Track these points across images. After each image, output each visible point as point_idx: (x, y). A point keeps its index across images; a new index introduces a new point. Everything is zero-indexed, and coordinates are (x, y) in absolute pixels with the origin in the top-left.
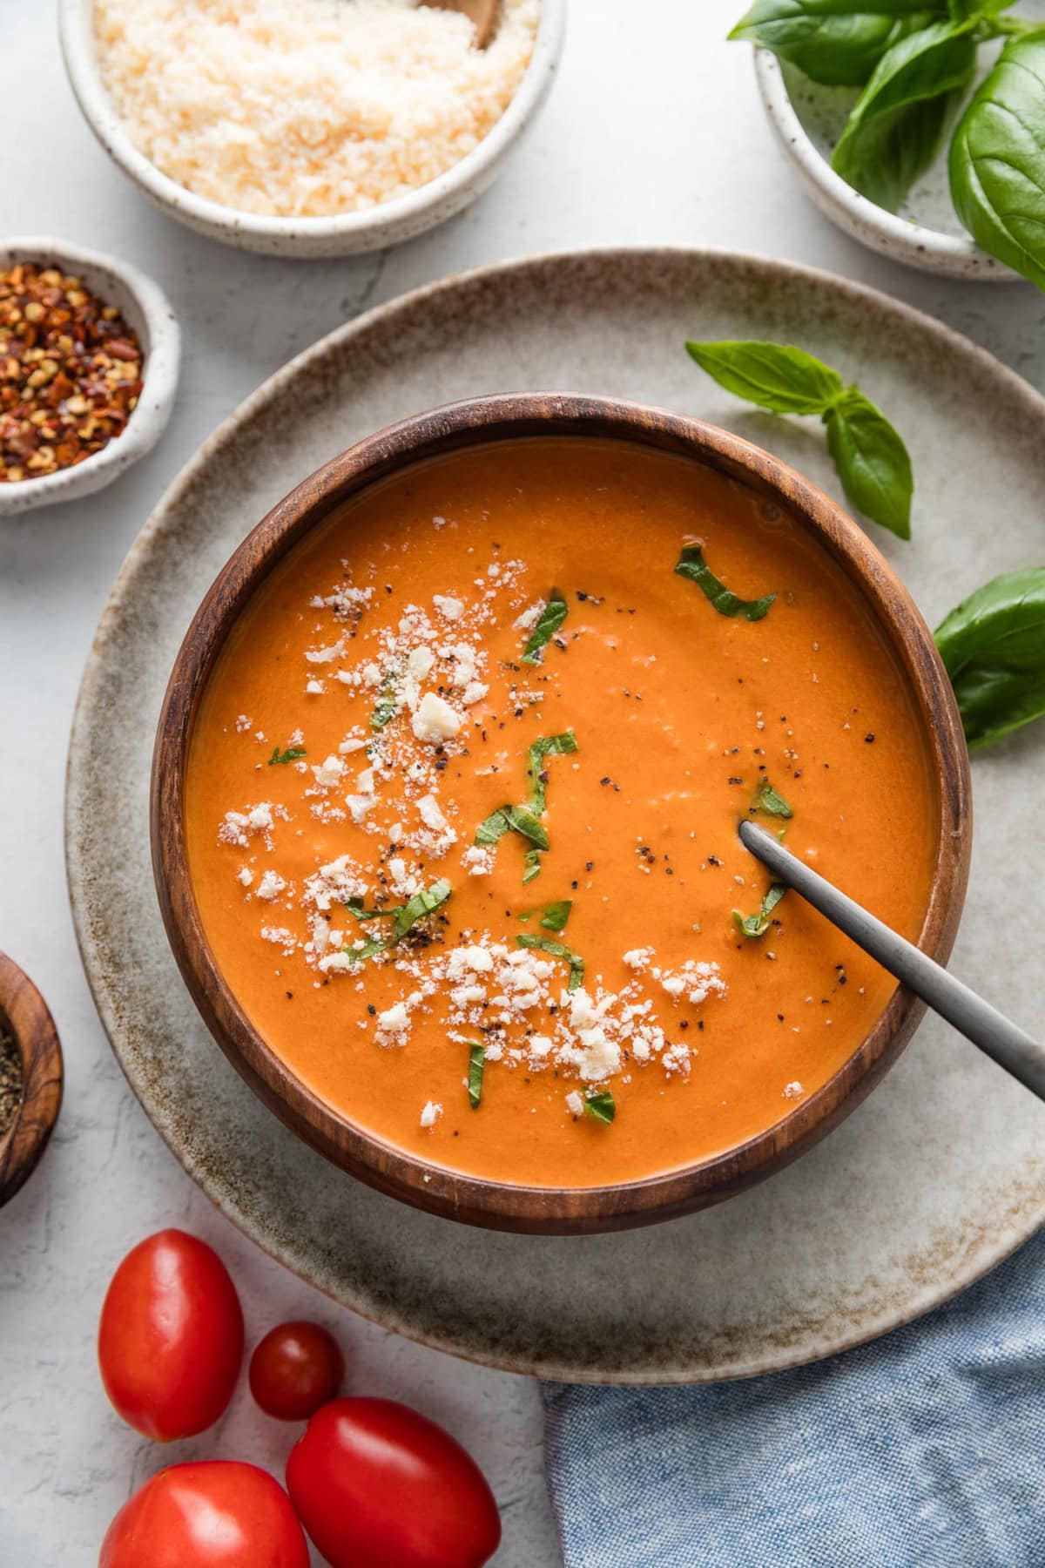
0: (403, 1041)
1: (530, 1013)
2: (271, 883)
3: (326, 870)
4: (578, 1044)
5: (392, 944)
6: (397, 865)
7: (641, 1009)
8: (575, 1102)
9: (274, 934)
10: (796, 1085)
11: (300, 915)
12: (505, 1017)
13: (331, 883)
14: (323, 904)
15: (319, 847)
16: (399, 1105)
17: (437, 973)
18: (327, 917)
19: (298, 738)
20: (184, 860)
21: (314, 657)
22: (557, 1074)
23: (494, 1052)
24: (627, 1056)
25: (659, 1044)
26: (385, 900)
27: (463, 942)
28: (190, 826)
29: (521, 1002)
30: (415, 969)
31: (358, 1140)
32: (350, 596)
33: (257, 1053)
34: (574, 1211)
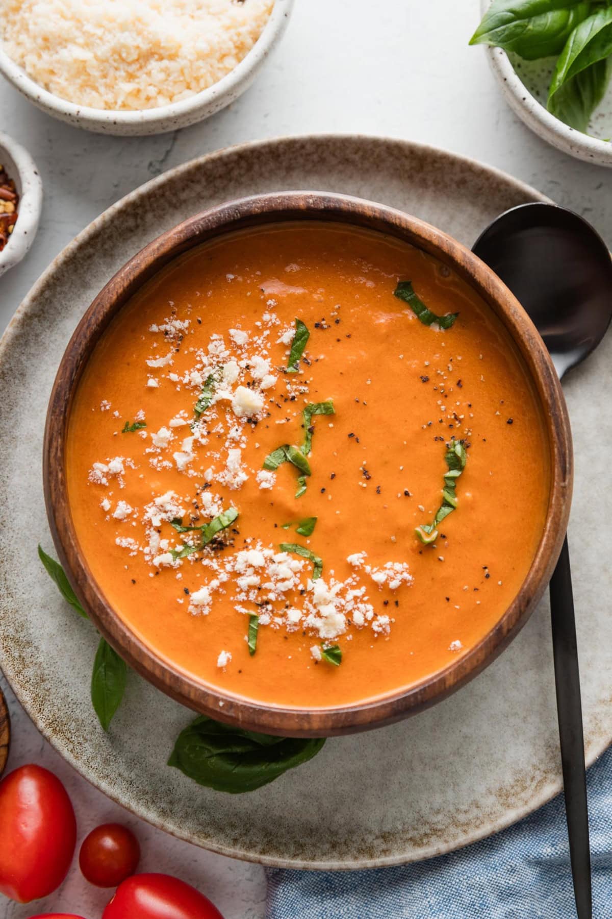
0: (206, 611)
1: (287, 593)
2: (122, 509)
3: (158, 501)
4: (319, 615)
5: (200, 548)
6: (206, 497)
7: (359, 592)
8: (317, 652)
9: (124, 542)
10: (458, 643)
11: (141, 529)
12: (272, 596)
13: (162, 509)
14: (156, 523)
15: (154, 486)
16: (203, 653)
17: (228, 567)
18: (159, 531)
19: (141, 415)
20: (64, 496)
21: (152, 364)
22: (305, 633)
23: (264, 619)
24: (350, 623)
25: (370, 615)
26: (196, 519)
27: (246, 547)
28: (70, 472)
29: (282, 587)
30: (215, 565)
32: (175, 325)
34: (316, 725)
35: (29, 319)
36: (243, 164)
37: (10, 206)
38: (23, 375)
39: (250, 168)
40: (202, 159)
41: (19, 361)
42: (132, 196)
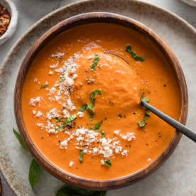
0: (66, 148)
1: (93, 143)
2: (39, 114)
3: (51, 111)
4: (104, 150)
5: (64, 127)
6: (65, 111)
7: (117, 143)
8: (103, 162)
9: (39, 125)
10: (150, 159)
11: (45, 120)
12: (88, 144)
13: (52, 114)
14: (50, 118)
15: (50, 106)
16: (64, 162)
17: (73, 134)
18: (51, 121)
19: (47, 83)
20: (21, 109)
21: (51, 66)
22: (99, 156)
23: (85, 151)
24: (114, 153)
25: (121, 150)
26: (62, 118)
27: (79, 128)
28: (23, 101)
29: (91, 141)
30: (69, 133)
31: (55, 169)
32: (60, 55)
33: (34, 150)
34: (101, 185)
35: (12, 55)
36: (82, 7)
37: (8, 20)
38: (10, 73)
39: (84, 8)
40: (69, 5)
41: (9, 69)
42: (47, 17)
